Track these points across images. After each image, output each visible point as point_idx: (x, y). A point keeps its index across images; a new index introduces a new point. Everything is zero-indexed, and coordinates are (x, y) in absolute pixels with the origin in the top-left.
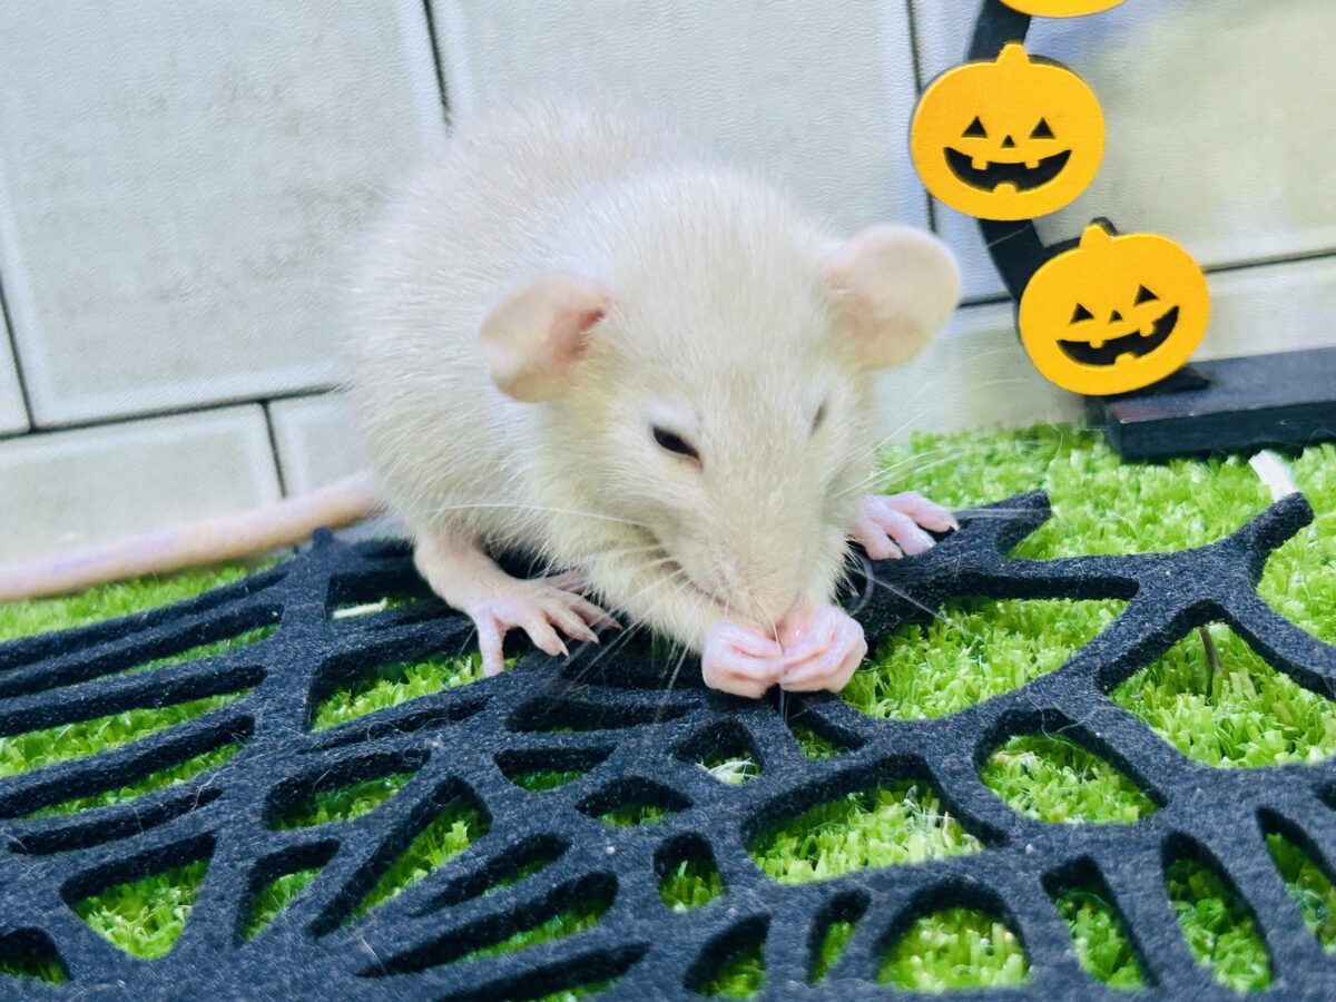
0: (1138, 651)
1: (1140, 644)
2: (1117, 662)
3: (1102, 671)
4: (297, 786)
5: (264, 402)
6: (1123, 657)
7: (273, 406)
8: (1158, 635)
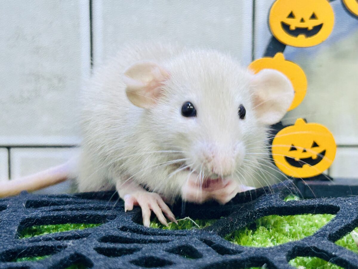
0: (342, 230)
1: (343, 227)
2: (335, 233)
3: (330, 235)
4: (12, 253)
5: (9, 148)
6: (337, 232)
7: (12, 150)
8: (349, 225)
